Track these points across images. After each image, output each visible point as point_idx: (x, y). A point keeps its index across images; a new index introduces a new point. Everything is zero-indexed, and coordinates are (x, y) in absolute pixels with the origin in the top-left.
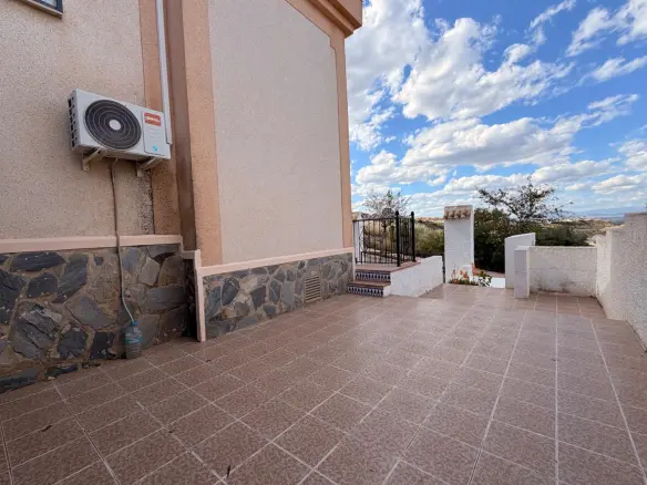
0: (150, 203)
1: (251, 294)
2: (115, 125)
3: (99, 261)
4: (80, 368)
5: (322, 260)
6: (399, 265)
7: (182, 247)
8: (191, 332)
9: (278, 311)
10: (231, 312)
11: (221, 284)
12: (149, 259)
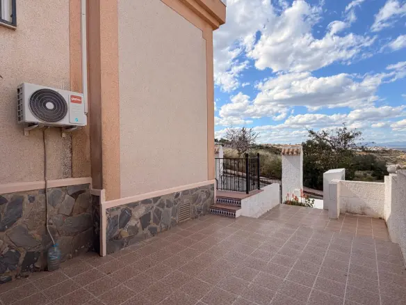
0: (70, 155)
1: (140, 219)
2: (50, 106)
3: (32, 199)
4: (14, 279)
5: (192, 190)
6: (247, 193)
7: (91, 186)
8: (95, 249)
9: (159, 230)
10: (125, 233)
11: (118, 213)
12: (67, 196)
